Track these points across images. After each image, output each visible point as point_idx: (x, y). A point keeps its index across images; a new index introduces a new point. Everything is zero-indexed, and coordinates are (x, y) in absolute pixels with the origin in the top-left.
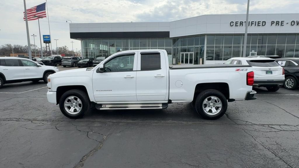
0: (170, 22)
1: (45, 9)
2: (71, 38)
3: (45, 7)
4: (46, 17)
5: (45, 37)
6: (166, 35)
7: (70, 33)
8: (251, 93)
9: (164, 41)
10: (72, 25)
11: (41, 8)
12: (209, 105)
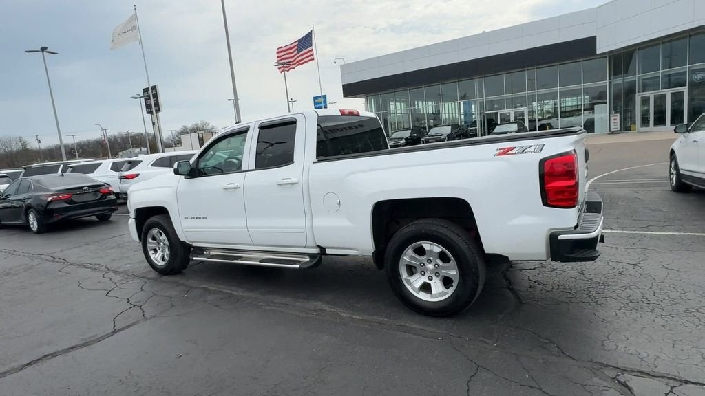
0: (597, 8)
1: (311, 45)
2: (344, 96)
3: (311, 41)
4: (313, 59)
5: (316, 101)
6: (585, 47)
7: (343, 86)
8: (561, 237)
9: (582, 65)
10: (345, 69)
11: (306, 42)
12: (420, 269)
